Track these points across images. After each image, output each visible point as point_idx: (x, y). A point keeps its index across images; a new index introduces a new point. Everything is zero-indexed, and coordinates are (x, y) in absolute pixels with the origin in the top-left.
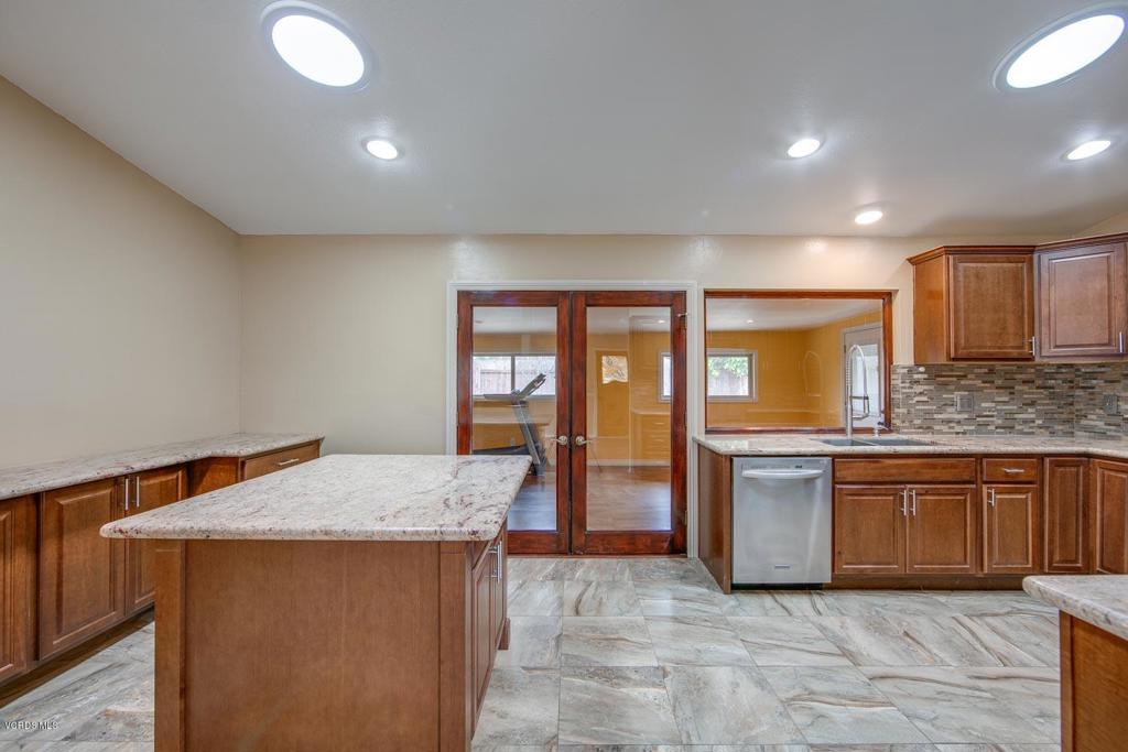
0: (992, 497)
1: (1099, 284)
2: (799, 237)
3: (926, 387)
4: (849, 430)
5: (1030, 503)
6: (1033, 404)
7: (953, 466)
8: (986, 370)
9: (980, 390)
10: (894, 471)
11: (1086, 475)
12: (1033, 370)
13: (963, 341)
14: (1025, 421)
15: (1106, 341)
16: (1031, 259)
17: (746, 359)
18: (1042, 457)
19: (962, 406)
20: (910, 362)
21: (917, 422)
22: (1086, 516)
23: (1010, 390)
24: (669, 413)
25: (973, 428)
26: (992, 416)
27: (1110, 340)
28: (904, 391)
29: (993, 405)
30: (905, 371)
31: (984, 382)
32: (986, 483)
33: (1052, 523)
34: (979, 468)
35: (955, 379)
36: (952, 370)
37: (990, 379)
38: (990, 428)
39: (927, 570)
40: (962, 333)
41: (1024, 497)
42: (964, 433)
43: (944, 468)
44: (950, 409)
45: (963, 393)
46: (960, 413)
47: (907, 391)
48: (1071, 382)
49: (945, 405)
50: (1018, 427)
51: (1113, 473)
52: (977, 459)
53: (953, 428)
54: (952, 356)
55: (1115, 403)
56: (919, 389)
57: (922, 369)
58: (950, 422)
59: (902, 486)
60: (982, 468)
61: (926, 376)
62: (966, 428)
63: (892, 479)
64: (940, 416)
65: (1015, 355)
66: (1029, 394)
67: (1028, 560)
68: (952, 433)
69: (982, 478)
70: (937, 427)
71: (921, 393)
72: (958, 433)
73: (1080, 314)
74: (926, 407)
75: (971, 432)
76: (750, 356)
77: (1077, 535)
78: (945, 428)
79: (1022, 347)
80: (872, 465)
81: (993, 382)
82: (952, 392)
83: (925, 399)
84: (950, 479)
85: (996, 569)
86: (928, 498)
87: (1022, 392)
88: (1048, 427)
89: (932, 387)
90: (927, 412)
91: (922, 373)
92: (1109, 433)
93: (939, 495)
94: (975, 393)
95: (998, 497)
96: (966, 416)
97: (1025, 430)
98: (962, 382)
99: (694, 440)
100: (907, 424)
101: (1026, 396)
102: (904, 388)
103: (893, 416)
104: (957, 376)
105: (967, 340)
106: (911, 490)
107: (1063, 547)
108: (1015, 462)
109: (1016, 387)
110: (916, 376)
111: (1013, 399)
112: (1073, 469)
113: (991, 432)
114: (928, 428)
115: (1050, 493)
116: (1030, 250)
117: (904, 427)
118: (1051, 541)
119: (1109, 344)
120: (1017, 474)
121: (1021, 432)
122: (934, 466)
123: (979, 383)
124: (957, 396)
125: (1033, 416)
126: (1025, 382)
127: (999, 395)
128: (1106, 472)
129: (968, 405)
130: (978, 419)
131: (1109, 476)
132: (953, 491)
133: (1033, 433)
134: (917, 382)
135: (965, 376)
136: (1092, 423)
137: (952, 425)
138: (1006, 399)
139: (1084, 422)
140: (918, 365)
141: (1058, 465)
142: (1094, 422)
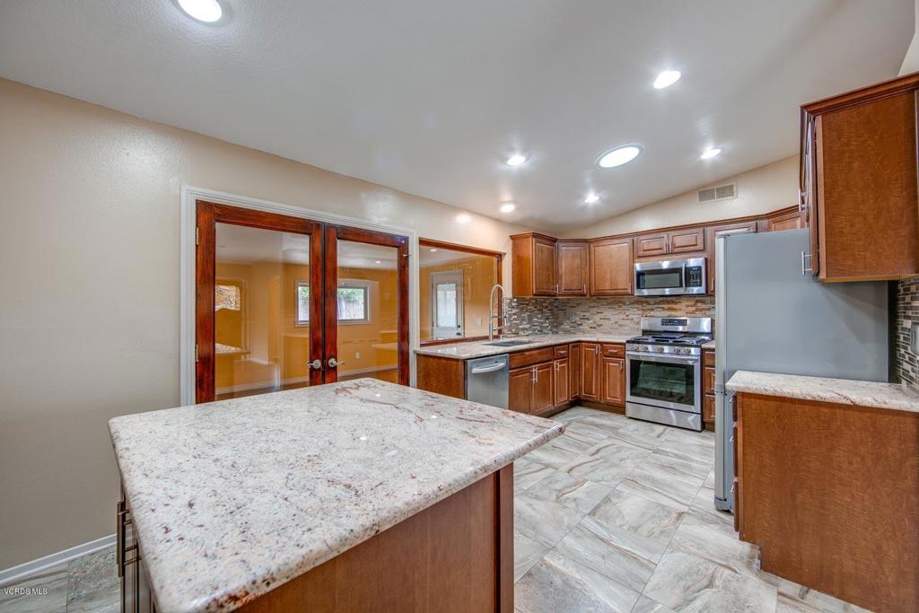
0: (557, 366)
1: (577, 261)
2: (456, 209)
3: (517, 310)
4: (491, 337)
5: (566, 367)
6: (548, 319)
7: (547, 352)
8: (535, 301)
9: (533, 311)
10: (529, 358)
11: (579, 351)
12: (548, 301)
13: (537, 285)
15: (579, 288)
16: (556, 245)
17: (362, 291)
18: (568, 344)
19: (528, 321)
20: (511, 296)
21: (515, 330)
22: (579, 370)
23: (541, 311)
24: (396, 331)
25: (531, 332)
26: (537, 326)
27: (581, 288)
29: (537, 319)
30: (508, 301)
32: (555, 360)
33: (572, 376)
35: (526, 306)
36: (525, 301)
38: (537, 331)
41: (565, 365)
43: (544, 354)
44: (524, 323)
45: (528, 313)
46: (527, 324)
47: (509, 312)
48: (558, 307)
49: (523, 320)
50: (544, 331)
51: (589, 349)
52: (553, 348)
53: (525, 333)
54: (534, 293)
55: (574, 317)
56: (514, 311)
57: (515, 300)
58: (524, 329)
59: (531, 367)
60: (554, 351)
61: (517, 304)
62: (529, 332)
64: (521, 327)
65: (552, 294)
66: (547, 313)
67: (566, 396)
69: (551, 358)
71: (514, 314)
73: (572, 275)
74: (517, 322)
76: (365, 289)
78: (522, 333)
80: (522, 356)
81: (537, 307)
82: (525, 313)
83: (516, 317)
84: (545, 360)
85: (558, 403)
86: (540, 371)
87: (545, 313)
88: (552, 330)
89: (519, 310)
90: (517, 324)
91: (515, 302)
92: (573, 331)
94: (532, 314)
96: (529, 326)
97: (546, 332)
98: (528, 308)
99: (414, 352)
100: (510, 332)
101: (546, 315)
102: (506, 310)
103: (504, 327)
106: (535, 368)
107: (574, 386)
108: (563, 348)
109: (543, 310)
110: (514, 304)
111: (542, 316)
112: (577, 349)
113: (536, 334)
115: (571, 361)
116: (555, 240)
118: (571, 385)
119: (580, 290)
120: (564, 354)
122: (541, 354)
123: (532, 308)
124: (526, 315)
125: (548, 325)
127: (539, 314)
128: (586, 349)
129: (530, 320)
130: (533, 327)
132: (546, 366)
134: (513, 307)
135: (529, 304)
139: (562, 327)
140: (514, 298)
141: (574, 347)
142: (566, 326)
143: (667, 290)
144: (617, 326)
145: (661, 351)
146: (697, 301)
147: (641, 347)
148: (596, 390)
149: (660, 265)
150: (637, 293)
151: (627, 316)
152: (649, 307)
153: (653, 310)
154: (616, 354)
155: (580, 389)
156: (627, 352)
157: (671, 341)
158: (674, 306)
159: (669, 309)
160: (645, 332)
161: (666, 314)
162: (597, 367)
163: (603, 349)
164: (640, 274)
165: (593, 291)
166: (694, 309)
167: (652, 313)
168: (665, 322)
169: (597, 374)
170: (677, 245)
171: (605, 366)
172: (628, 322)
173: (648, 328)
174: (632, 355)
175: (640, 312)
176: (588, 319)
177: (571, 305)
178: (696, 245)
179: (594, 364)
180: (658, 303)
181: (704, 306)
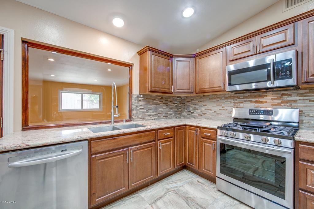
0: (161, 145)
1: (187, 70)
3: (143, 103)
4: (113, 122)
5: (171, 145)
6: (172, 109)
7: (148, 135)
8: (160, 97)
9: (159, 104)
10: (123, 142)
11: (185, 132)
12: (172, 98)
13: (153, 85)
14: (170, 114)
15: (189, 88)
16: (172, 59)
18: (174, 127)
19: (154, 110)
20: (138, 93)
21: (140, 116)
22: (185, 145)
23: (166, 104)
25: (157, 117)
26: (162, 113)
27: (190, 88)
28: (135, 104)
29: (162, 109)
30: (136, 96)
31: (160, 101)
32: (159, 140)
33: (177, 150)
34: (156, 134)
35: (152, 100)
36: (151, 97)
37: (161, 100)
38: (162, 117)
39: (137, 184)
40: (153, 81)
41: (170, 143)
42: (154, 119)
43: (144, 137)
44: (151, 111)
45: (154, 105)
46: (153, 112)
47: (137, 104)
48: (180, 102)
49: (149, 109)
50: (169, 116)
51: (191, 131)
52: (156, 131)
53: (151, 118)
54: (150, 90)
55: (189, 108)
56: (141, 103)
57: (142, 96)
58: (150, 116)
59: (127, 149)
60: (157, 134)
61: (143, 99)
62: (155, 117)
63: (122, 146)
64: (147, 114)
65: (168, 92)
66: (171, 105)
67: (170, 166)
68: (151, 120)
69: (157, 138)
70: (146, 118)
71: (141, 105)
72: (153, 120)
73: (183, 79)
74: (143, 111)
75: (156, 119)
76: (100, 95)
77: (183, 153)
78: (149, 118)
79: (169, 89)
80: (114, 141)
81: (162, 101)
82: (151, 105)
83: (142, 107)
84: (146, 141)
85: (162, 173)
86: (138, 151)
87: (170, 105)
88: (175, 116)
89: (145, 103)
90: (143, 112)
91: (142, 97)
92: (188, 117)
93: (142, 149)
94: (158, 105)
95: (163, 145)
96: (155, 113)
97: (170, 117)
98: (154, 101)
100: (136, 117)
101: (170, 106)
102: (135, 103)
103: (132, 114)
104: (153, 99)
105: (154, 84)
106: (131, 149)
107: (180, 158)
108: (167, 130)
109: (168, 103)
110: (140, 99)
111: (167, 107)
112: (182, 130)
113: (162, 119)
114: (144, 118)
115: (177, 140)
116: (171, 56)
117: (136, 119)
118: (177, 157)
119: (189, 89)
120: (168, 135)
121: (170, 118)
122: (140, 137)
123: (158, 102)
124: (153, 106)
125: (172, 113)
126: (170, 102)
127: (164, 106)
128: (190, 131)
129: (156, 109)
130: (158, 114)
131: (190, 132)
132: (147, 146)
133: (172, 118)
134: (140, 101)
135: (155, 99)
136: (184, 114)
137: (151, 117)
138: (165, 107)
139: (183, 114)
140: (140, 94)
141: (178, 129)
142: (185, 114)
143: (253, 84)
144: (215, 114)
145: (248, 140)
146: (282, 95)
147: (230, 133)
148: (196, 161)
149: (248, 64)
150: (228, 88)
151: (223, 107)
152: (241, 100)
153: (242, 102)
154: (210, 136)
155: (185, 159)
156: (218, 137)
157: (259, 130)
158: (261, 99)
159: (256, 102)
160: (236, 119)
161: (253, 106)
162: (196, 144)
163: (201, 132)
164: (231, 74)
165: (198, 90)
166: (279, 101)
167: (242, 105)
168: (252, 112)
169: (196, 150)
170: (264, 45)
171: (202, 145)
172: (224, 111)
173: (238, 117)
174: (222, 140)
175: (233, 104)
176: (197, 109)
177: (188, 100)
178: (285, 41)
179: (195, 142)
180: (247, 97)
181: (289, 99)
